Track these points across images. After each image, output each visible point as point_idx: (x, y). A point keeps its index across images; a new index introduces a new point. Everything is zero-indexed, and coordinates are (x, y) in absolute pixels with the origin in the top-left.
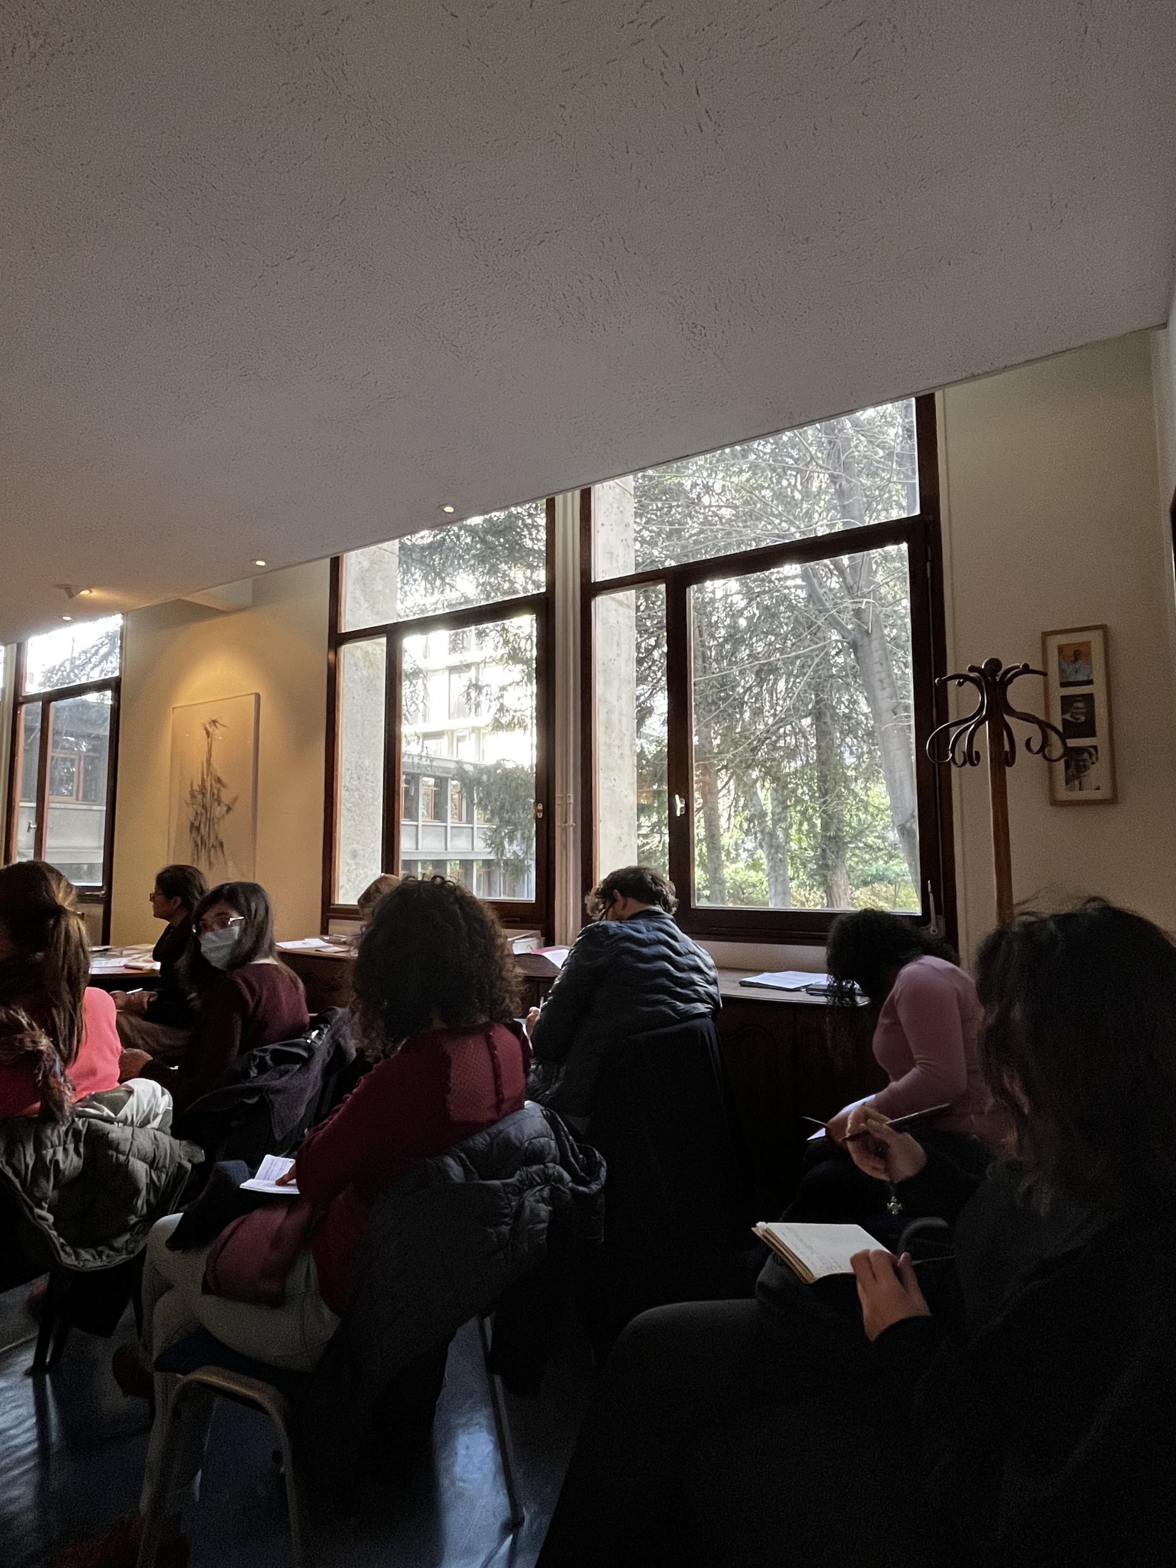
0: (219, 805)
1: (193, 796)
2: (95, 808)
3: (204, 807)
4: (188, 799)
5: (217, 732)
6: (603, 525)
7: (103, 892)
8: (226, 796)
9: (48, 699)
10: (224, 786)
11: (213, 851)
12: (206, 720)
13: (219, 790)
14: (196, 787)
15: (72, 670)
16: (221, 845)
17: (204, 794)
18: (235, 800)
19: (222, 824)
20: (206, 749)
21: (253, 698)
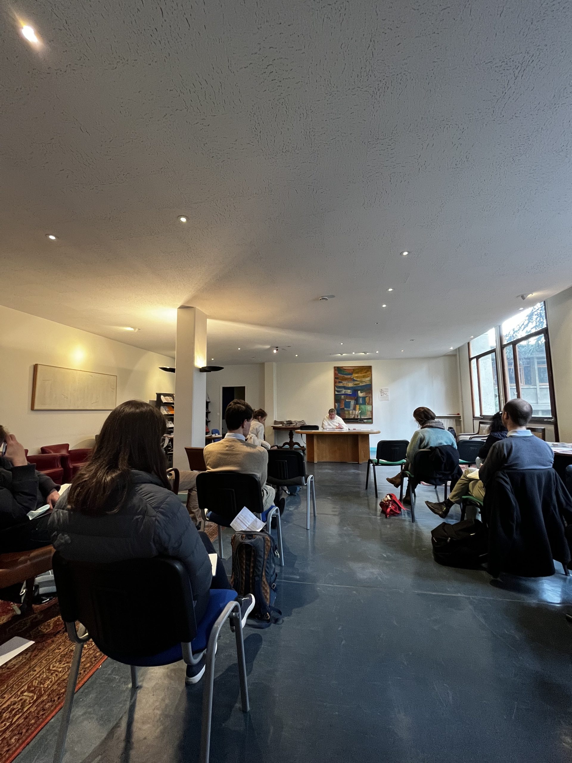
2: (531, 387)
7: (553, 420)
9: (514, 344)
15: (514, 333)
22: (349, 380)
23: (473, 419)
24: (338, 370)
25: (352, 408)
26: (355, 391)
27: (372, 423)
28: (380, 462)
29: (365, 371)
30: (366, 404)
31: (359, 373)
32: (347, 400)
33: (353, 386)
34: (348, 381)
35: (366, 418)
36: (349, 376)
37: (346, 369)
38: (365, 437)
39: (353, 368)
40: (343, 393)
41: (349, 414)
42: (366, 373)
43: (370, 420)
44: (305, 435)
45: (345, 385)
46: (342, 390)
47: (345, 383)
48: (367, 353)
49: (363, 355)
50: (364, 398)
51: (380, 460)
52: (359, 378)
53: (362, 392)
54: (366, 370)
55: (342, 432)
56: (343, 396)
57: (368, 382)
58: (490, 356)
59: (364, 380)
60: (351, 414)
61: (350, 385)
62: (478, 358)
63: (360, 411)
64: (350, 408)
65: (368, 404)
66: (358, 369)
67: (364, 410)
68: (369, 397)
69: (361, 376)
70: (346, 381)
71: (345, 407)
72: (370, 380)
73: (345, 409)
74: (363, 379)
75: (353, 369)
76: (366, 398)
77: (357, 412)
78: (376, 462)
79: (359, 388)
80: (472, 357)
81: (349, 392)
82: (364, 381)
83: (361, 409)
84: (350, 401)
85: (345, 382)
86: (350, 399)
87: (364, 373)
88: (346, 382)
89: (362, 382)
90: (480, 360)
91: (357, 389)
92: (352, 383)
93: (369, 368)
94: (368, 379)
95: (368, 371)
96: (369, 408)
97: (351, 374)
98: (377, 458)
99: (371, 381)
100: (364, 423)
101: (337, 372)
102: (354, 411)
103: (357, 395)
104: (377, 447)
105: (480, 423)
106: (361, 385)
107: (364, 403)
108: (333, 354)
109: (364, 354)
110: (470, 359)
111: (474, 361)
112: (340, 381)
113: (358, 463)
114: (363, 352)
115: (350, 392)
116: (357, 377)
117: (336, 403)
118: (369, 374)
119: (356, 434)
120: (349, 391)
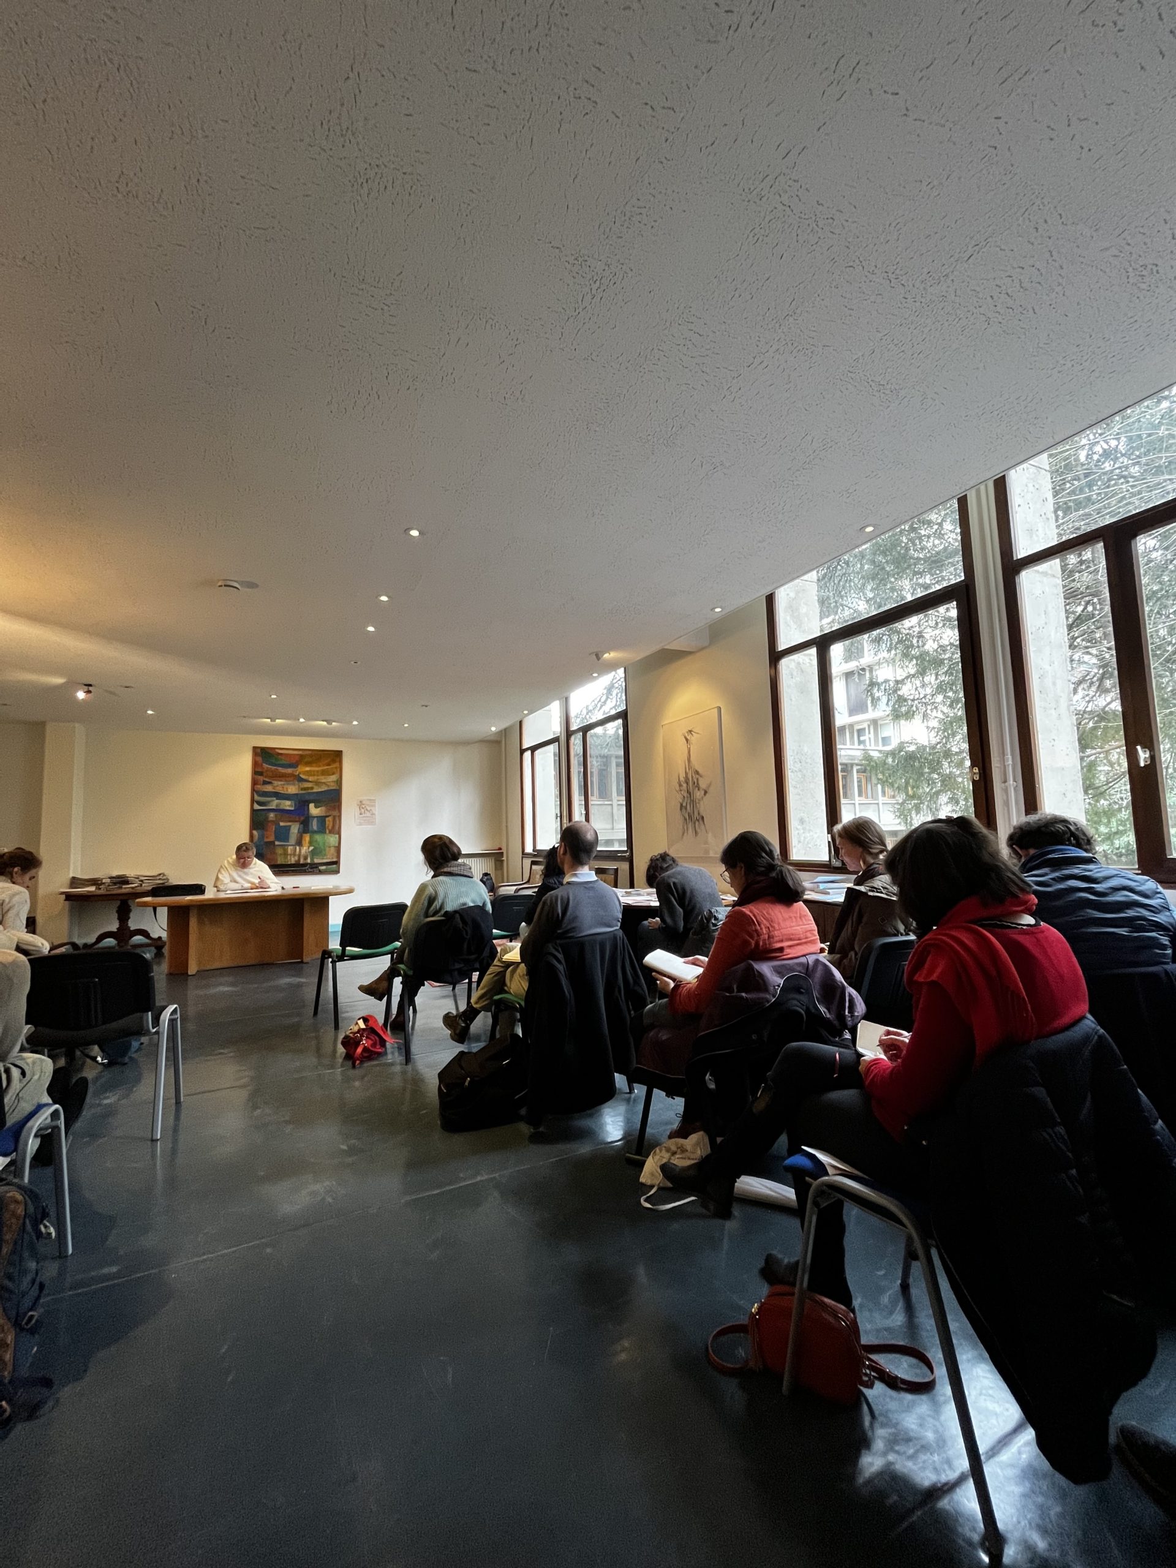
0: (699, 790)
1: (680, 785)
2: (606, 803)
3: (688, 792)
4: (678, 788)
5: (693, 738)
6: (1019, 506)
7: (628, 854)
8: (703, 784)
9: (585, 730)
10: (701, 776)
11: (697, 823)
12: (685, 731)
13: (697, 779)
14: (682, 779)
15: (587, 714)
16: (703, 818)
17: (687, 784)
18: (709, 786)
19: (702, 803)
20: (687, 752)
21: (716, 710)
22: (290, 779)
23: (522, 858)
24: (263, 755)
25: (293, 839)
26: (302, 803)
27: (337, 872)
28: (347, 953)
29: (327, 761)
30: (325, 833)
31: (314, 765)
32: (282, 824)
33: (297, 792)
34: (286, 781)
35: (325, 861)
36: (290, 771)
37: (281, 754)
38: (320, 902)
39: (300, 752)
40: (274, 807)
41: (286, 854)
42: (329, 765)
43: (333, 866)
44: (166, 908)
45: (279, 790)
46: (273, 801)
47: (278, 786)
48: (333, 723)
49: (324, 727)
50: (322, 819)
51: (348, 948)
52: (314, 775)
53: (319, 804)
54: (329, 760)
55: (264, 896)
56: (272, 815)
57: (332, 784)
58: (551, 749)
59: (323, 779)
60: (291, 855)
61: (292, 789)
62: (533, 749)
63: (311, 848)
64: (288, 842)
65: (330, 832)
66: (311, 756)
67: (321, 844)
68: (334, 817)
69: (318, 771)
70: (281, 781)
71: (277, 839)
72: (337, 780)
73: (277, 843)
74: (323, 777)
75: (301, 756)
76: (327, 819)
77: (305, 849)
78: (340, 952)
79: (312, 797)
80: (524, 747)
81: (287, 805)
82: (324, 783)
83: (314, 844)
84: (290, 826)
85: (280, 783)
86: (290, 821)
87: (324, 765)
88: (282, 783)
89: (318, 783)
90: (537, 752)
91: (307, 798)
92: (297, 786)
93: (337, 756)
94: (334, 778)
95: (334, 761)
96: (332, 839)
97: (294, 765)
98: (341, 945)
99: (339, 782)
100: (321, 872)
101: (259, 759)
102: (298, 848)
103: (306, 813)
104: (341, 922)
105: (533, 863)
106: (315, 790)
107: (322, 830)
108: (252, 718)
109: (325, 723)
110: (522, 752)
111: (528, 755)
112: (265, 779)
113: (302, 962)
114: (323, 721)
115: (291, 806)
116: (308, 773)
117: (255, 829)
118: (336, 768)
119: (301, 897)
120: (288, 803)
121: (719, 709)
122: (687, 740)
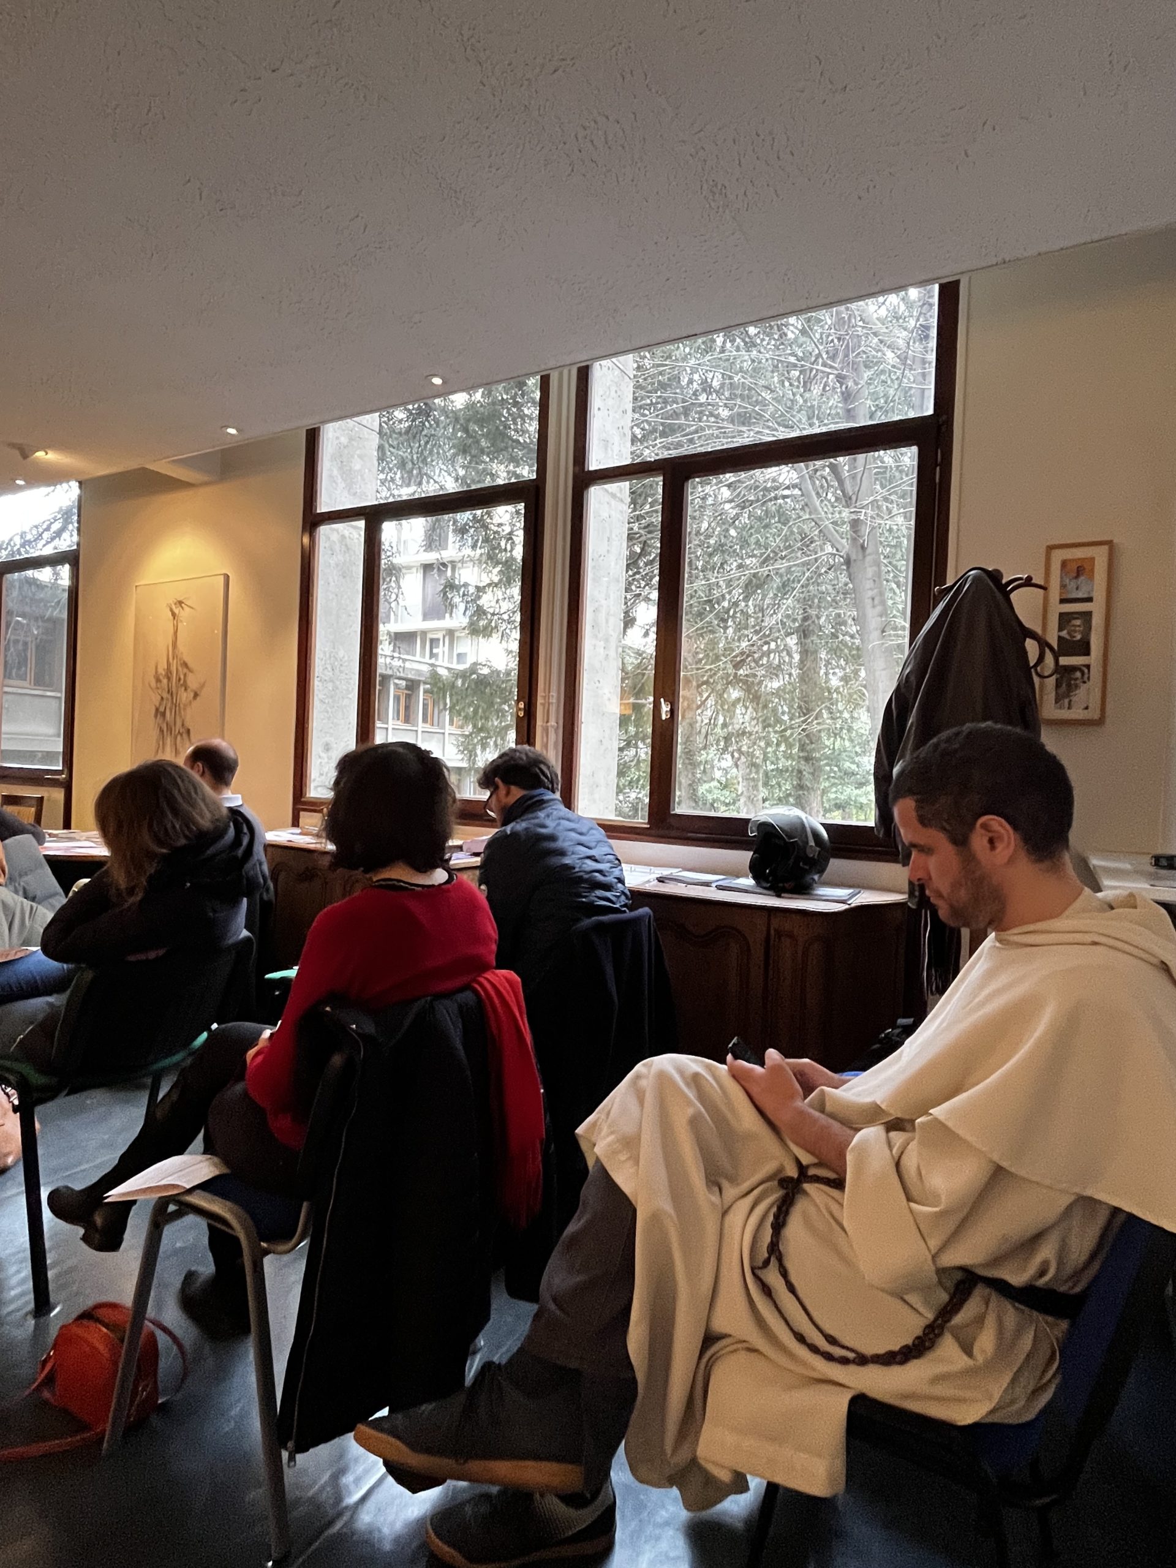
0: (186, 689)
1: (158, 680)
3: (169, 692)
4: (153, 684)
5: (183, 613)
6: (600, 409)
7: (64, 776)
8: (193, 682)
11: (179, 737)
12: (171, 601)
13: (185, 675)
14: (161, 671)
16: (188, 731)
17: (169, 679)
18: (203, 686)
19: (189, 711)
20: (172, 631)
21: (222, 579)
121: (227, 578)
122: (174, 614)
